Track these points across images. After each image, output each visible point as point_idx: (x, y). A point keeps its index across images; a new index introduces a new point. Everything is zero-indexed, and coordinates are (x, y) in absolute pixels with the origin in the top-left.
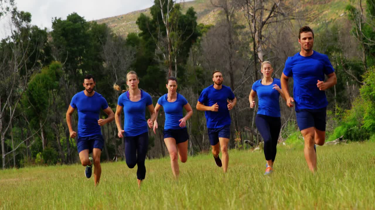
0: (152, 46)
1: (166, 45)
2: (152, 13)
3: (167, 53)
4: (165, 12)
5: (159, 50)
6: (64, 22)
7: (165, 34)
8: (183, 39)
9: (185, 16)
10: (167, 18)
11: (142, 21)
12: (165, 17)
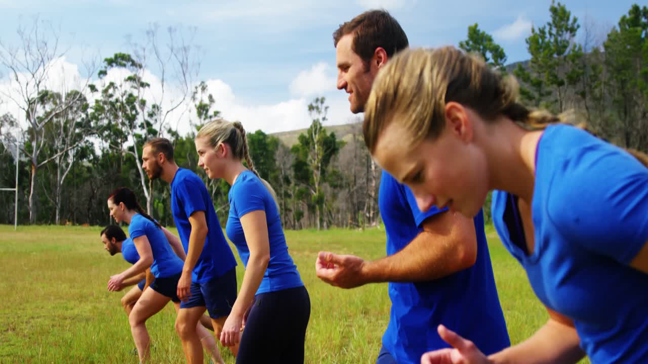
0: (306, 155)
1: (315, 154)
2: (308, 133)
3: (315, 160)
4: (315, 134)
5: (310, 157)
6: (253, 135)
7: (314, 148)
8: (325, 151)
9: (328, 137)
10: (316, 138)
11: (302, 138)
12: (315, 137)
